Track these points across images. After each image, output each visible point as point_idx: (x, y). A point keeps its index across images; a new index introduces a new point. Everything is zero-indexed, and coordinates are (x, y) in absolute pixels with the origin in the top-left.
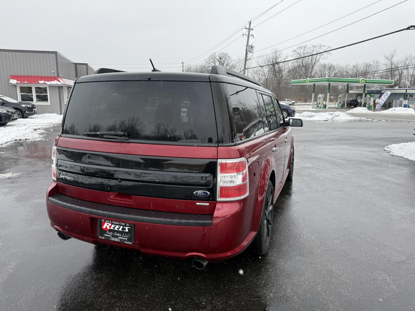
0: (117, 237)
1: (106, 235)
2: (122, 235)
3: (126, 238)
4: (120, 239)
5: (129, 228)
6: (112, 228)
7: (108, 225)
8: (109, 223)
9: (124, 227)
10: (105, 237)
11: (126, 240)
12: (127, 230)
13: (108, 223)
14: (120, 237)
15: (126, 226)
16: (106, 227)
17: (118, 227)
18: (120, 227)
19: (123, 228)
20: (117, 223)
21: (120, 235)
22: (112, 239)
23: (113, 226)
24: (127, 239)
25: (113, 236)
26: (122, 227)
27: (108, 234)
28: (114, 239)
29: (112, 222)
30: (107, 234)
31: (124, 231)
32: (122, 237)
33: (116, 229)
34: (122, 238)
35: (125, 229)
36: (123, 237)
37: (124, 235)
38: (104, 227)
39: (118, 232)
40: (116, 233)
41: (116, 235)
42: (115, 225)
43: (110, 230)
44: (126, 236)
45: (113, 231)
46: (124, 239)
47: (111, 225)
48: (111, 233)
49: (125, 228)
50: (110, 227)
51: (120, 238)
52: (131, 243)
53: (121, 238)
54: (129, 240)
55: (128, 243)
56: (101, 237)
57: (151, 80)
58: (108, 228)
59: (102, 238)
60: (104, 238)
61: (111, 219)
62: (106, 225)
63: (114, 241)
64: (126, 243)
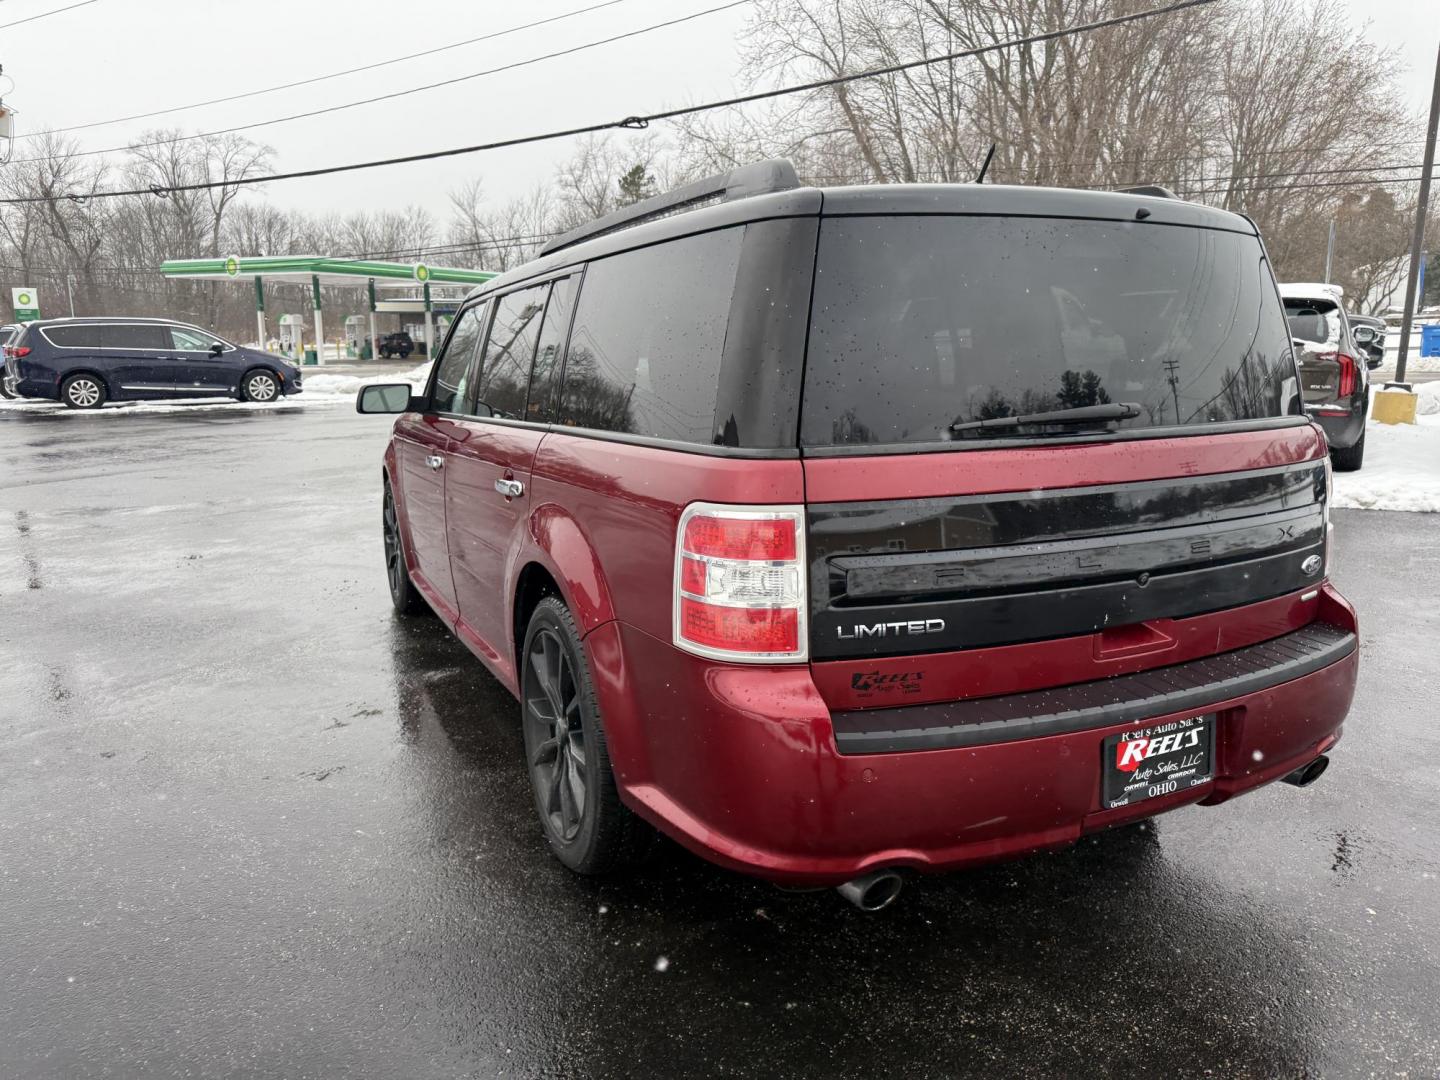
0: (1164, 777)
1: (1132, 787)
2: (1179, 766)
3: (1191, 768)
4: (1177, 780)
5: (1202, 729)
6: (1149, 753)
7: (1137, 746)
8: (1144, 736)
9: (1187, 734)
10: (1130, 794)
11: (1193, 777)
12: (1195, 740)
13: (1139, 739)
14: (1175, 772)
15: (1192, 728)
16: (1132, 758)
17: (1170, 740)
18: (1174, 739)
19: (1184, 736)
21: (1176, 766)
22: (1153, 792)
23: (1153, 744)
24: (1194, 770)
25: (1154, 780)
26: (1180, 737)
27: (1138, 782)
28: (1161, 788)
29: (1152, 732)
30: (1135, 782)
31: (1187, 745)
32: (1180, 770)
33: (1162, 750)
34: (1181, 774)
35: (1190, 739)
36: (1183, 770)
37: (1186, 761)
38: (1125, 761)
39: (1171, 757)
40: (1162, 766)
41: (1162, 771)
42: (1160, 739)
43: (1144, 765)
44: (1192, 762)
45: (1154, 762)
46: (1187, 776)
47: (1150, 745)
48: (1148, 773)
49: (1190, 735)
50: (1144, 752)
51: (1173, 776)
52: (1209, 779)
53: (1177, 775)
54: (1202, 770)
55: (1199, 782)
56: (1116, 805)
58: (1138, 757)
59: (1120, 804)
60: (1126, 802)
61: (1150, 722)
62: (1133, 751)
63: (1162, 796)
64: (1197, 782)
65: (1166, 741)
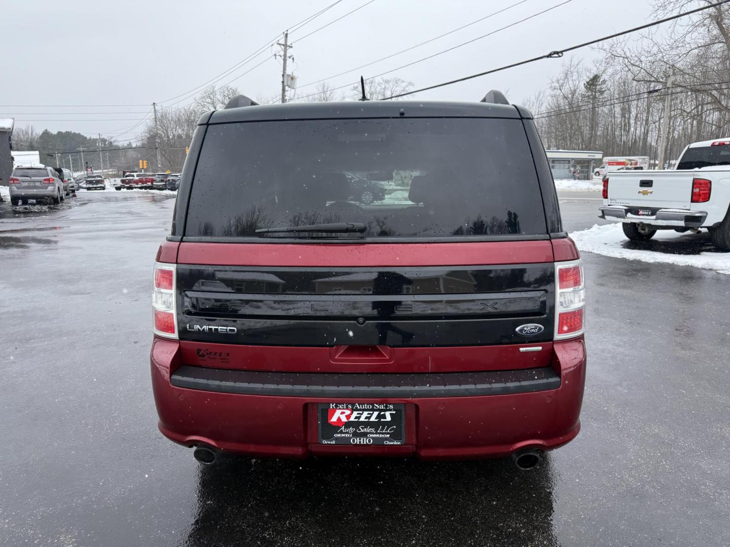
0: (365, 435)
1: (339, 435)
2: (376, 430)
3: (388, 433)
4: (372, 438)
5: (394, 412)
6: (352, 419)
7: (343, 413)
8: (347, 408)
9: (382, 413)
10: (337, 439)
11: (386, 439)
12: (389, 418)
13: (343, 409)
14: (373, 433)
15: (385, 410)
16: (339, 419)
17: (368, 414)
18: (372, 414)
19: (379, 414)
20: (366, 406)
21: (373, 430)
22: (354, 441)
23: (355, 414)
24: (388, 436)
25: (355, 435)
26: (376, 413)
27: (344, 433)
28: (360, 439)
29: (353, 407)
30: (341, 432)
31: (382, 420)
32: (377, 433)
33: (362, 419)
34: (378, 435)
35: (384, 417)
36: (379, 433)
37: (382, 429)
38: (334, 419)
39: (367, 424)
40: (363, 428)
41: (362, 431)
42: (361, 412)
43: (348, 424)
44: (387, 430)
45: (356, 424)
46: (382, 438)
47: (352, 414)
48: (351, 429)
49: (384, 415)
50: (348, 417)
51: (371, 435)
52: (399, 443)
53: (374, 436)
54: (394, 437)
55: (391, 443)
56: (326, 442)
57: (405, 116)
58: (344, 419)
59: (329, 443)
60: (334, 442)
61: (350, 401)
62: (339, 415)
63: (360, 445)
64: (388, 443)
65: (365, 414)
